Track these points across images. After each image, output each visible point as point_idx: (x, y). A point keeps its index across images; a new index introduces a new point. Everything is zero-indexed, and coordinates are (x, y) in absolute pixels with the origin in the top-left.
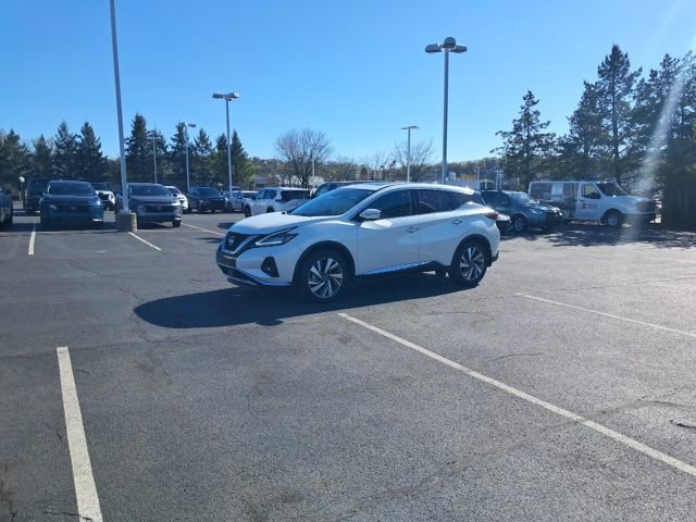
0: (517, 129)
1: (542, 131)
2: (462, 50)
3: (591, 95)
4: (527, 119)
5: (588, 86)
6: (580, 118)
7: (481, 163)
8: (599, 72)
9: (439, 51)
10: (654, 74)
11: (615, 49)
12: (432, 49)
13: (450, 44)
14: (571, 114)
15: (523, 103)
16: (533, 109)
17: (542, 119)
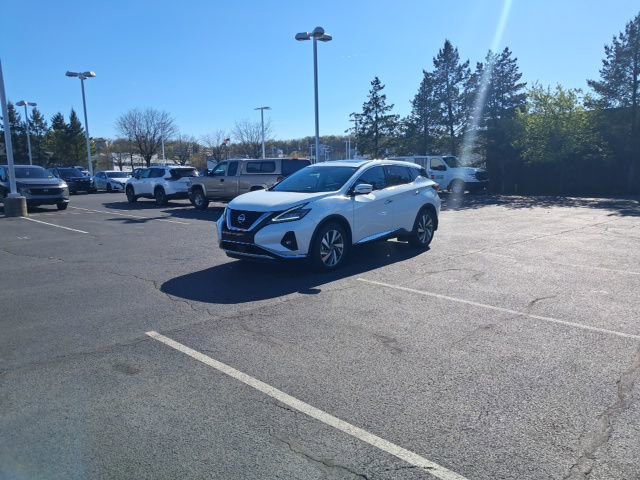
0: (367, 111)
1: (387, 113)
2: (328, 39)
3: (428, 82)
4: (376, 102)
5: (426, 74)
6: (421, 102)
7: (304, 141)
8: (435, 62)
9: (307, 38)
10: (480, 66)
11: (447, 45)
12: (301, 37)
13: (319, 34)
14: (413, 99)
15: (371, 88)
16: (380, 93)
17: (388, 103)
